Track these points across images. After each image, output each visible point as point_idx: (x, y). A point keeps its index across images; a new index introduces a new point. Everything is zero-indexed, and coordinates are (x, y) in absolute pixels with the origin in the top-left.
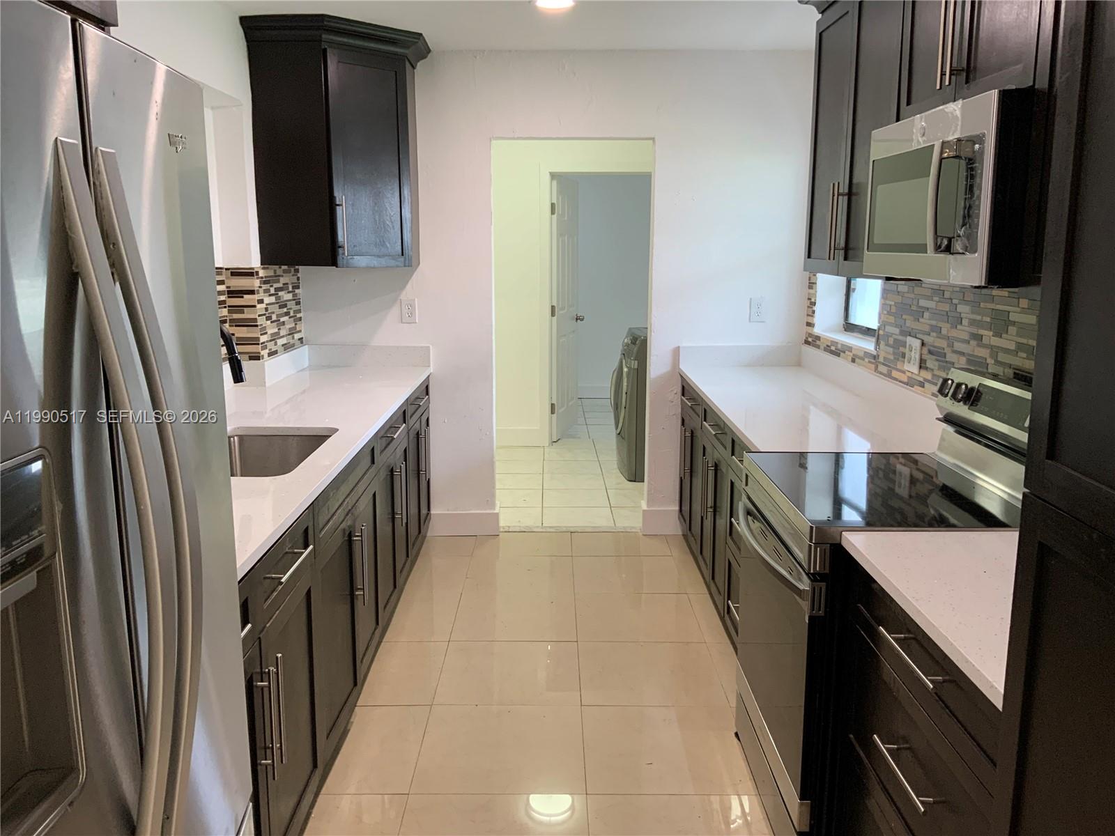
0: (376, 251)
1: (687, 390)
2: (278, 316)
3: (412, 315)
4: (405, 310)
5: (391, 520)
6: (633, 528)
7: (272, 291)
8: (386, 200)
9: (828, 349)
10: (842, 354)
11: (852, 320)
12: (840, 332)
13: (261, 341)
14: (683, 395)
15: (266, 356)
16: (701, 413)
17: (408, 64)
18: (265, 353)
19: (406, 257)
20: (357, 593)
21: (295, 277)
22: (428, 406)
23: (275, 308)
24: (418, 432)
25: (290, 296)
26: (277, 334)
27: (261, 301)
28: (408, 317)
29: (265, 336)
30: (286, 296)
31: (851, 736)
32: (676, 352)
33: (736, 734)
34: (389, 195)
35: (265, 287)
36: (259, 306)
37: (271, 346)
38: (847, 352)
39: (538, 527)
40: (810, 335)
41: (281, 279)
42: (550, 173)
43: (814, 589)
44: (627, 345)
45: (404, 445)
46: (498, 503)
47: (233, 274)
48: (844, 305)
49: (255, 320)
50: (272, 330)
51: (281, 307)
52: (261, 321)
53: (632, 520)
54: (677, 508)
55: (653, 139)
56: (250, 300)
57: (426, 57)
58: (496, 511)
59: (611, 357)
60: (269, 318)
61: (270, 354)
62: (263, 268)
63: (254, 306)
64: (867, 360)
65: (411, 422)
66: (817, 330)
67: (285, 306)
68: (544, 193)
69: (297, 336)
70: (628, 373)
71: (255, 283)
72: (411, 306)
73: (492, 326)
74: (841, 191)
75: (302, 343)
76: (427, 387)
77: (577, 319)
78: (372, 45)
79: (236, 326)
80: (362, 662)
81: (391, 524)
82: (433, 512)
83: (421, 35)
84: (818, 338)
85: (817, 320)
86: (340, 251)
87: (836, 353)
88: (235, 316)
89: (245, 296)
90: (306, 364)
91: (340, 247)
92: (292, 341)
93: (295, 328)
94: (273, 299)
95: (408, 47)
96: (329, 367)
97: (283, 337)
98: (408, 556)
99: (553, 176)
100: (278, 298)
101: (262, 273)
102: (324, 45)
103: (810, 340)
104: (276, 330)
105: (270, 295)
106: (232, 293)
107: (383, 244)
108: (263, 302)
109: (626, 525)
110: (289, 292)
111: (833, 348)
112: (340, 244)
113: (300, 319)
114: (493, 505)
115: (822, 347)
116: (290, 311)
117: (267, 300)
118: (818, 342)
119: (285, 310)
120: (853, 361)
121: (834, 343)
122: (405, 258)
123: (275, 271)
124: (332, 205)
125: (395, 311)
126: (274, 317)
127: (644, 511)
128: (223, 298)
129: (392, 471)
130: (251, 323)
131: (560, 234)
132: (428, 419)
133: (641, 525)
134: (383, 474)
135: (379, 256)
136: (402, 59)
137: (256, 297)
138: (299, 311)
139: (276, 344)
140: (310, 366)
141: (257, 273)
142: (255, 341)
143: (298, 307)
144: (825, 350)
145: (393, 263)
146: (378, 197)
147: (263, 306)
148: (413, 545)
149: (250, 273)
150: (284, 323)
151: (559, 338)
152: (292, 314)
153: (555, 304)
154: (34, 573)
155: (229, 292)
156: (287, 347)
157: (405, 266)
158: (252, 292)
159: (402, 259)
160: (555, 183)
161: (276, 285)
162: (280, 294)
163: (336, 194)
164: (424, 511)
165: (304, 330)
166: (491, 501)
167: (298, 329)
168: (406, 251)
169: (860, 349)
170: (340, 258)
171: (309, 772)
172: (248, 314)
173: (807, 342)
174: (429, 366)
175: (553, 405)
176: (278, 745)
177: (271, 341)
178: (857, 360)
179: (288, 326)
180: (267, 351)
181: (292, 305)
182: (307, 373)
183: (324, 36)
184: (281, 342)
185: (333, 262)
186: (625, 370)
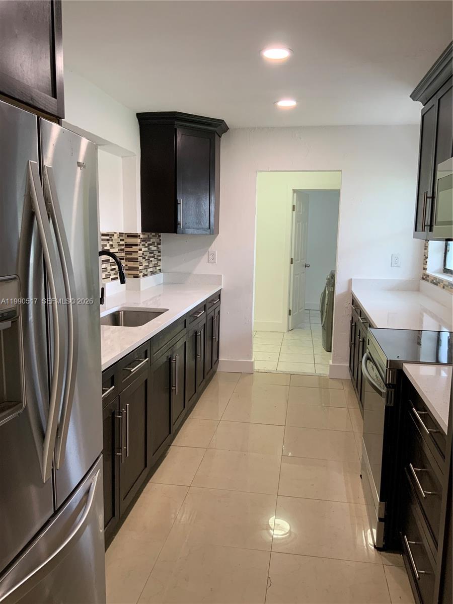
0: (196, 226)
1: (354, 302)
2: (148, 257)
3: (214, 259)
4: (211, 257)
5: (194, 358)
6: (324, 374)
7: (146, 245)
8: (202, 202)
9: (432, 282)
10: (439, 284)
11: (448, 267)
12: (441, 273)
13: (140, 269)
14: (353, 304)
15: (142, 276)
16: (359, 312)
17: (216, 136)
18: (141, 275)
19: (212, 230)
20: (173, 388)
21: (159, 239)
22: (220, 305)
23: (148, 254)
24: (213, 317)
25: (155, 248)
26: (148, 266)
27: (140, 250)
28: (212, 260)
29: (142, 267)
30: (153, 248)
31: (405, 468)
32: (350, 281)
33: (361, 476)
34: (204, 199)
35: (142, 243)
36: (139, 252)
37: (144, 271)
38: (441, 283)
39: (274, 371)
40: (425, 274)
41: (151, 240)
42: (293, 190)
43: (388, 392)
44: (329, 279)
45: (204, 321)
46: (254, 357)
47: (128, 236)
48: (443, 259)
49: (137, 259)
50: (145, 264)
51: (150, 253)
52: (140, 259)
53: (324, 371)
54: (348, 365)
55: (341, 171)
56: (135, 249)
57: (226, 132)
58: (252, 361)
59: (320, 286)
60: (144, 258)
61: (144, 276)
62: (142, 234)
63: (137, 252)
64: (449, 287)
65: (209, 311)
66: (428, 272)
67: (153, 253)
68: (289, 200)
69: (158, 268)
70: (328, 294)
71: (139, 241)
72: (214, 254)
73: (253, 265)
74: (428, 196)
75: (160, 271)
76: (219, 295)
77: (306, 266)
78: (199, 126)
79: (129, 261)
80: (174, 424)
81: (194, 360)
82: (220, 359)
83: (223, 120)
84: (428, 276)
85: (428, 266)
86: (179, 226)
87: (436, 284)
88: (128, 256)
89: (133, 247)
90: (162, 282)
91: (179, 224)
92: (155, 270)
93: (157, 264)
94: (146, 249)
95: (216, 127)
96: (173, 283)
97: (151, 268)
98: (204, 378)
99: (294, 191)
100: (149, 249)
101: (141, 236)
102: (175, 127)
103: (424, 277)
104: (147, 264)
105: (145, 247)
106: (127, 245)
107: (200, 223)
108: (141, 250)
109: (321, 373)
110: (155, 246)
111: (435, 281)
112: (179, 223)
113: (160, 260)
114: (251, 358)
115: (429, 281)
116: (155, 256)
117: (144, 249)
118: (428, 279)
119: (152, 255)
120: (444, 288)
121: (435, 278)
122: (210, 231)
123: (148, 236)
124: (176, 204)
125: (205, 257)
126: (147, 258)
127: (330, 365)
128: (123, 247)
129: (196, 333)
130: (135, 260)
131: (297, 221)
132: (219, 311)
133: (328, 373)
134: (191, 334)
135: (198, 229)
136: (213, 133)
137: (138, 247)
138: (160, 256)
139: (147, 271)
140: (163, 283)
141: (139, 236)
142: (136, 269)
143: (159, 254)
144: (431, 282)
145: (204, 232)
146: (198, 200)
147: (142, 252)
148: (207, 374)
149: (135, 236)
150: (151, 261)
151: (295, 275)
152: (156, 257)
153: (293, 257)
154: (10, 321)
155: (126, 245)
156: (152, 273)
157: (210, 234)
158: (136, 245)
159: (209, 231)
160: (295, 195)
161: (148, 243)
162: (150, 247)
163: (178, 198)
164: (215, 358)
165: (162, 265)
166: (250, 355)
167: (159, 265)
168: (211, 226)
169: (447, 281)
170: (178, 229)
171: (142, 469)
172: (134, 256)
173: (423, 279)
174: (221, 285)
175: (290, 311)
176: (125, 448)
177: (144, 269)
178: (445, 287)
179: (153, 263)
180: (142, 274)
181: (156, 253)
182: (162, 285)
183: (176, 122)
184: (149, 270)
185: (175, 232)
186: (327, 292)
